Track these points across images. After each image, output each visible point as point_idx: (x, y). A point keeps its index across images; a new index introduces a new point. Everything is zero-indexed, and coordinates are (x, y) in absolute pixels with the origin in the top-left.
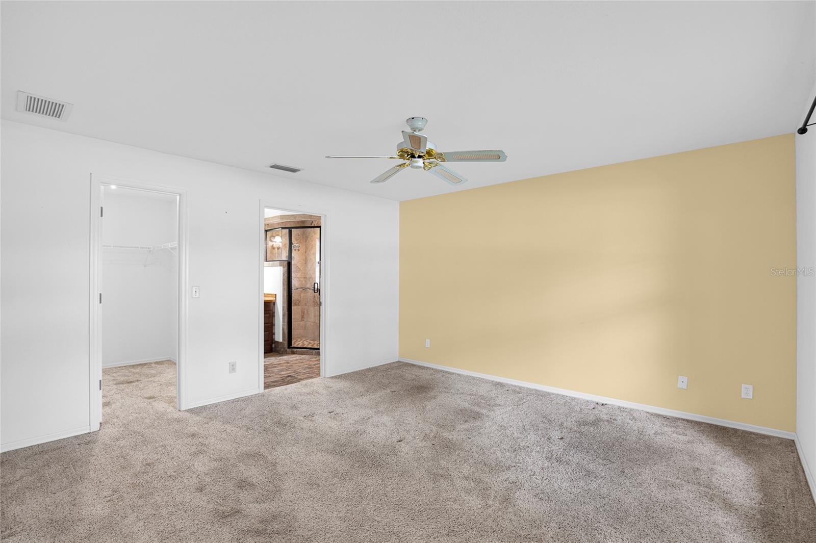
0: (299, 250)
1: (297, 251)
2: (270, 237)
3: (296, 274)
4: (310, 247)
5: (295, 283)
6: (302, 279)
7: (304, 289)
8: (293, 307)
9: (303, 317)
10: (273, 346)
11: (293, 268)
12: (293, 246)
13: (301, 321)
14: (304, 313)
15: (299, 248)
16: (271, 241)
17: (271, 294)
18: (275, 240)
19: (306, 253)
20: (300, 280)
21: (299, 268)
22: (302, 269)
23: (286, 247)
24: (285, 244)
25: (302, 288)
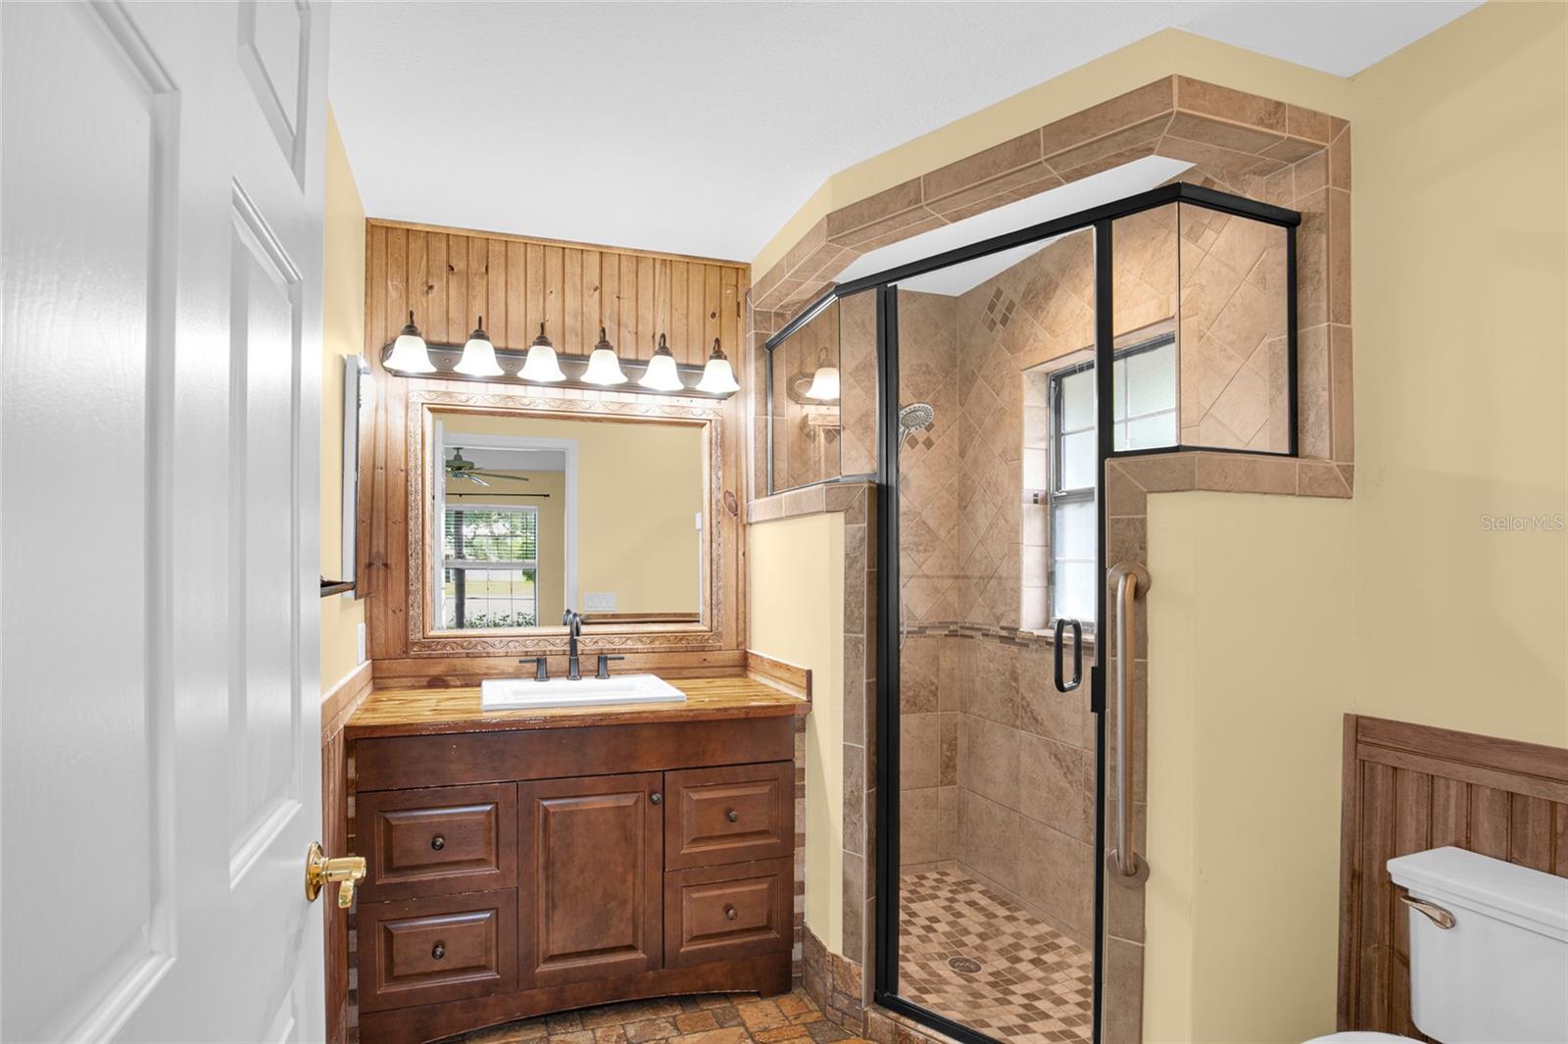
0: (929, 444)
1: (920, 446)
2: (791, 382)
3: (920, 557)
4: (988, 421)
5: (914, 602)
6: (948, 583)
7: (959, 633)
8: (902, 717)
9: (949, 765)
10: (797, 953)
11: (906, 533)
12: (902, 413)
13: (942, 784)
14: (952, 745)
15: (932, 434)
16: (795, 397)
17: (788, 668)
18: (810, 394)
19: (962, 454)
20: (936, 590)
21: (929, 530)
22: (942, 533)
23: (868, 428)
24: (866, 415)
25: (943, 625)
